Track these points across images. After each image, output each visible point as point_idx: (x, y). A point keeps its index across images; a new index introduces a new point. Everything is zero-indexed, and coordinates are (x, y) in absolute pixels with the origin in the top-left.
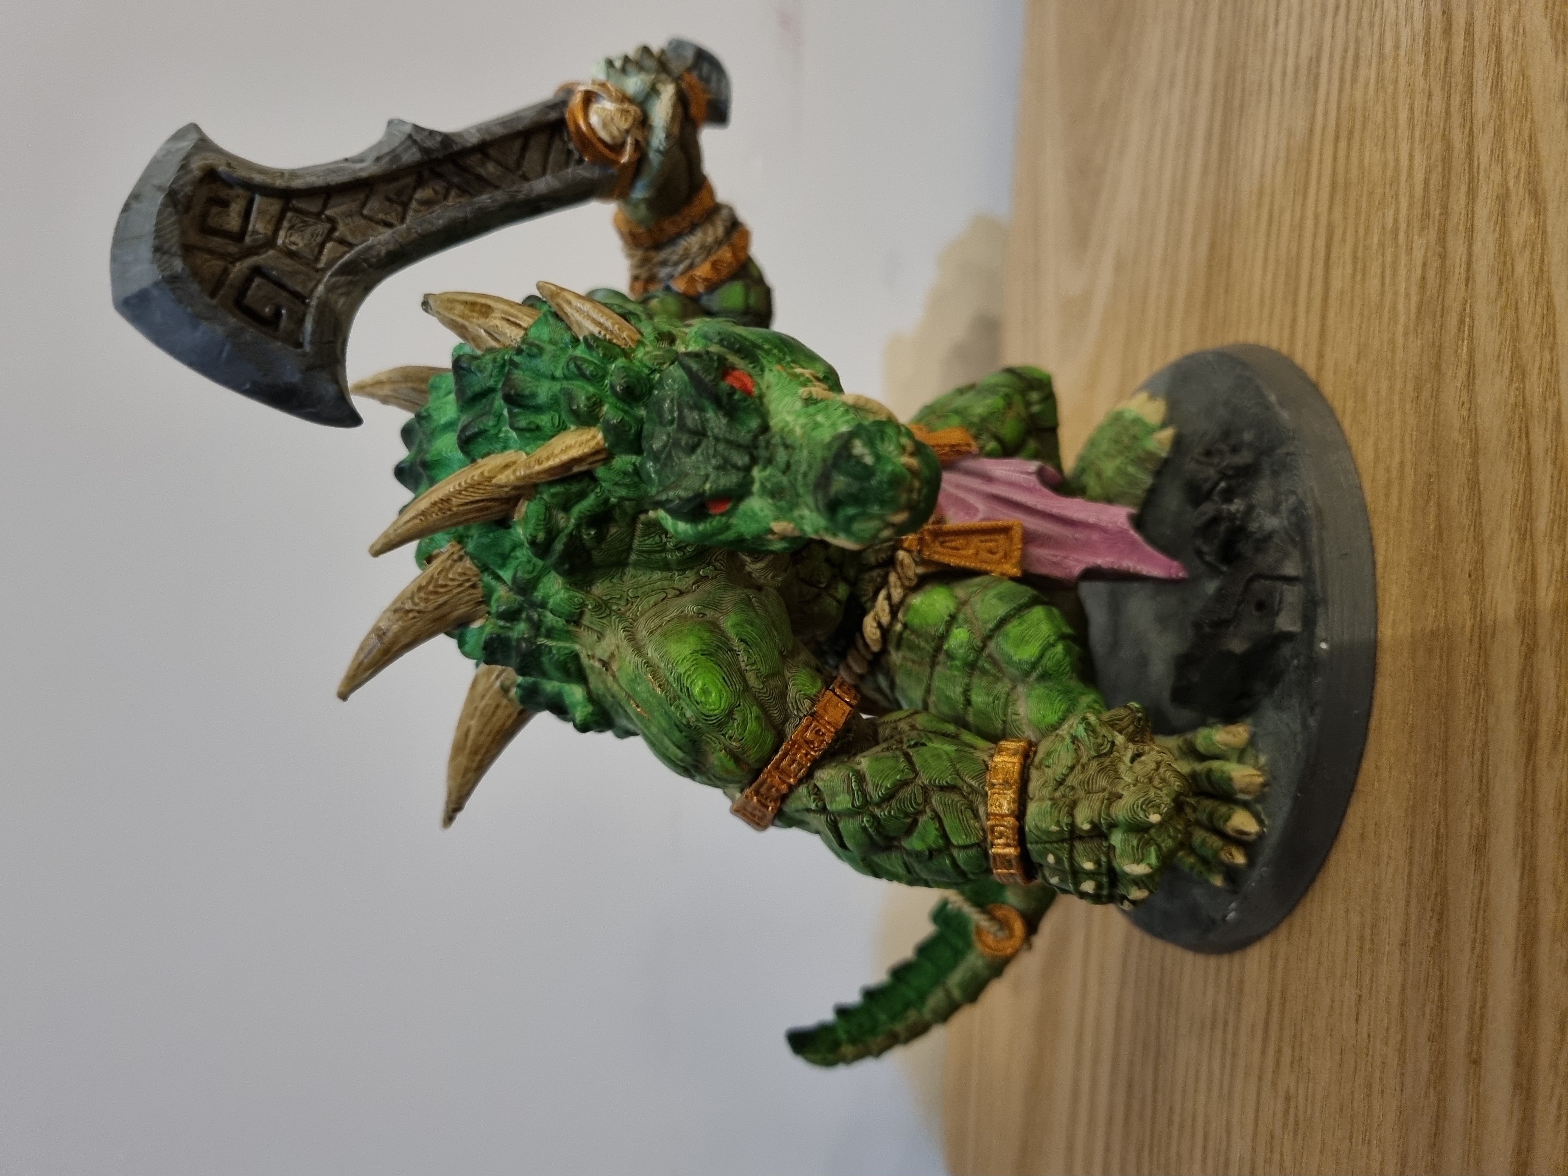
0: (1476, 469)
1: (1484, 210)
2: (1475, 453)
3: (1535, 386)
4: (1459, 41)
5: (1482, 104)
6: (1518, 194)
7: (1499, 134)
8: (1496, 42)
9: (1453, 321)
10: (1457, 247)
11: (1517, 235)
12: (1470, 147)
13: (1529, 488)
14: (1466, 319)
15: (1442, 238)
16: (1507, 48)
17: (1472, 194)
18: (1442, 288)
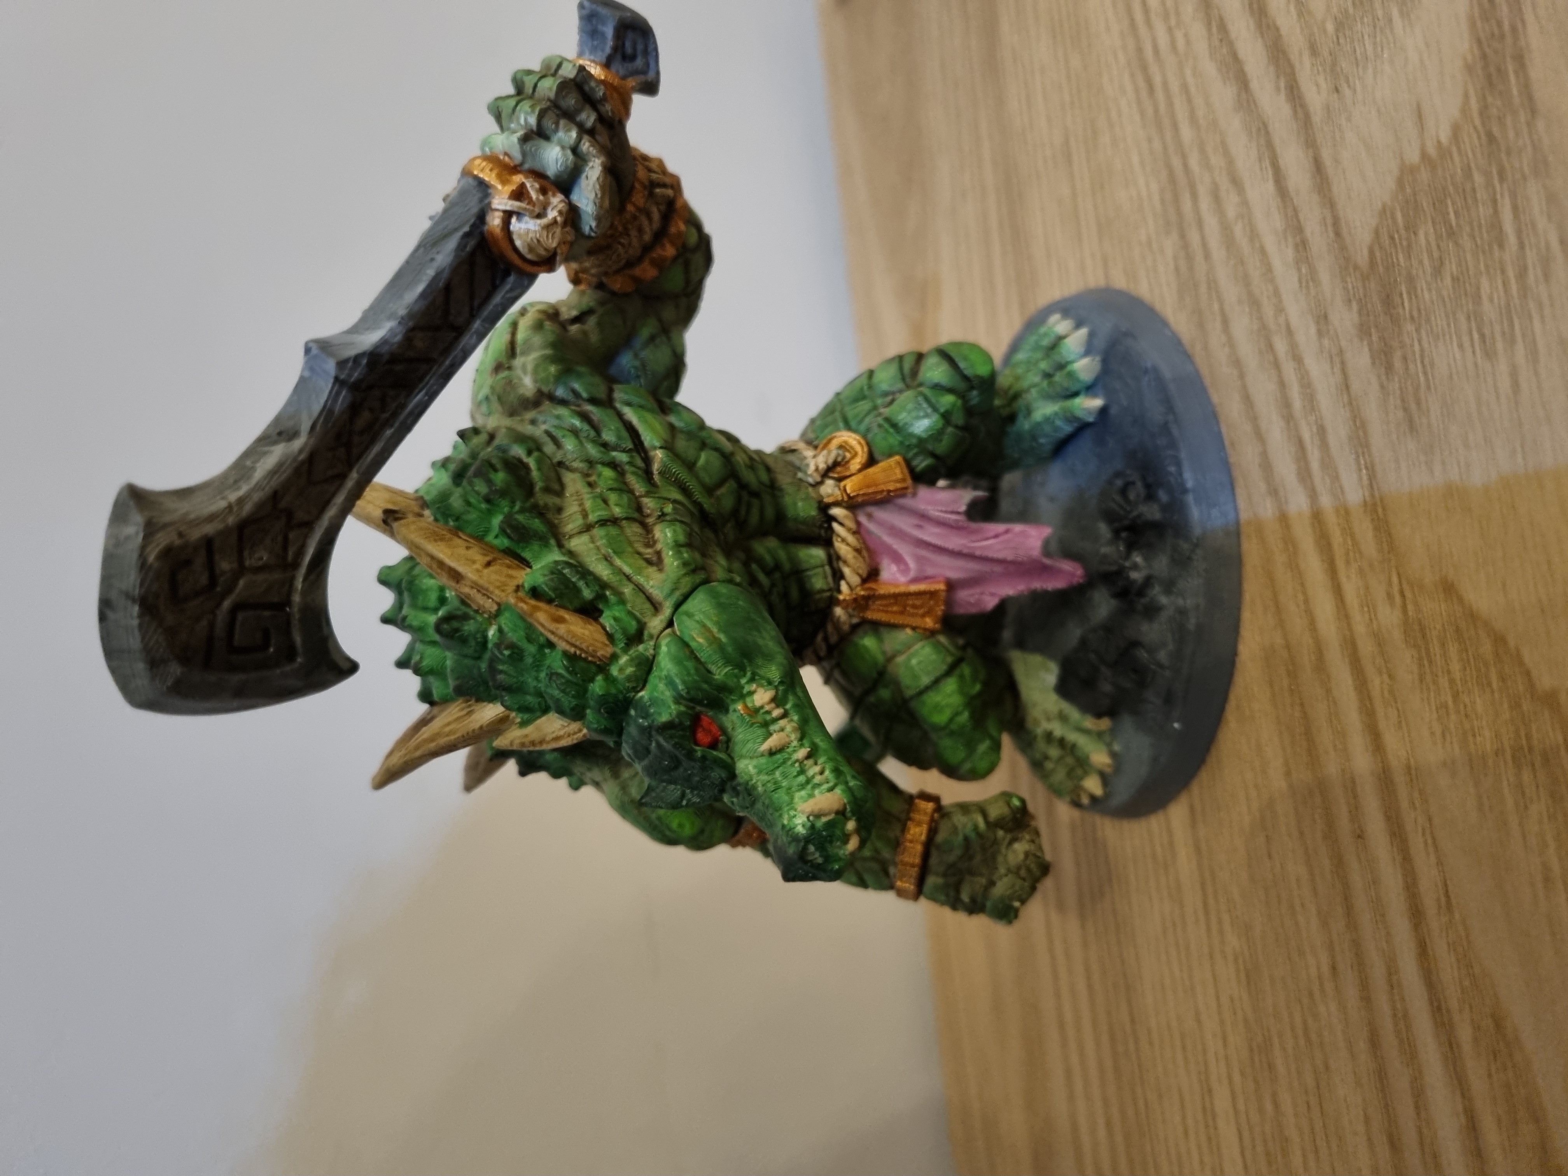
0: (1244, 387)
1: (1205, 204)
2: (1242, 376)
3: (1268, 311)
4: (1160, 95)
5: (1186, 133)
6: (1224, 184)
7: (1202, 151)
8: (1185, 88)
9: (1203, 288)
10: (1194, 237)
11: (1231, 212)
12: (1186, 166)
13: (1282, 385)
14: (1212, 284)
15: (1183, 236)
16: (1193, 89)
17: (1194, 196)
18: (1191, 268)
